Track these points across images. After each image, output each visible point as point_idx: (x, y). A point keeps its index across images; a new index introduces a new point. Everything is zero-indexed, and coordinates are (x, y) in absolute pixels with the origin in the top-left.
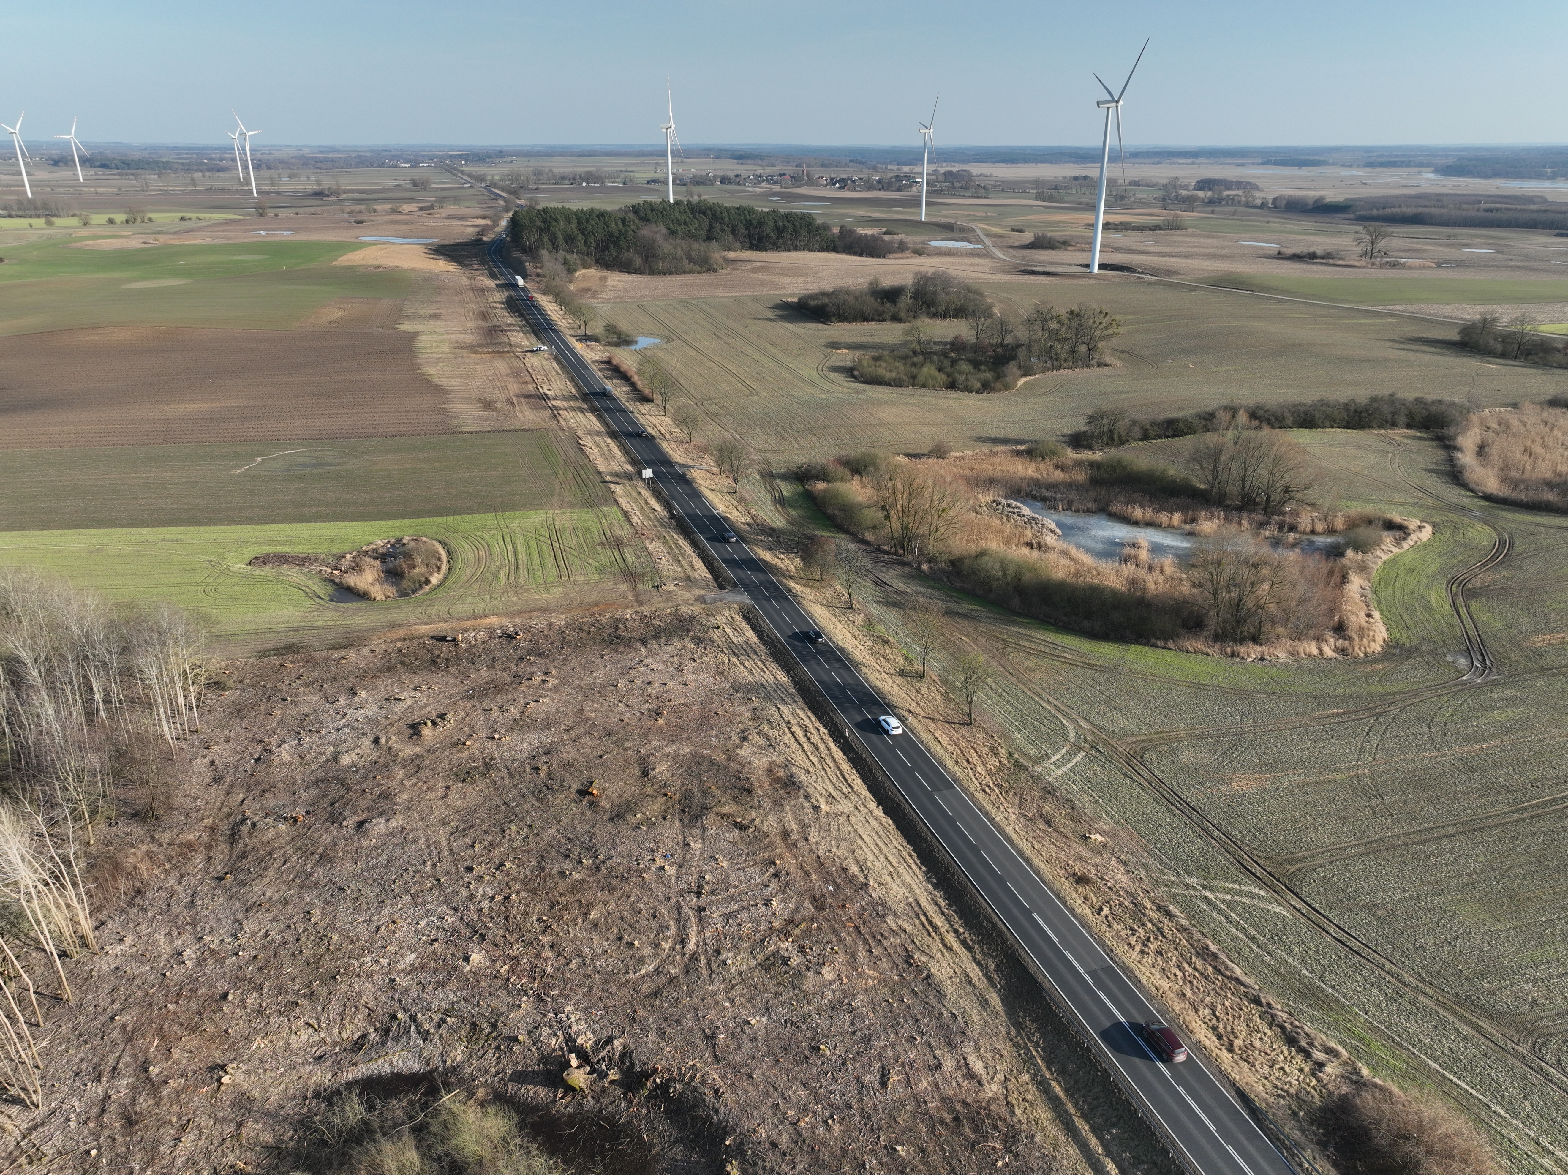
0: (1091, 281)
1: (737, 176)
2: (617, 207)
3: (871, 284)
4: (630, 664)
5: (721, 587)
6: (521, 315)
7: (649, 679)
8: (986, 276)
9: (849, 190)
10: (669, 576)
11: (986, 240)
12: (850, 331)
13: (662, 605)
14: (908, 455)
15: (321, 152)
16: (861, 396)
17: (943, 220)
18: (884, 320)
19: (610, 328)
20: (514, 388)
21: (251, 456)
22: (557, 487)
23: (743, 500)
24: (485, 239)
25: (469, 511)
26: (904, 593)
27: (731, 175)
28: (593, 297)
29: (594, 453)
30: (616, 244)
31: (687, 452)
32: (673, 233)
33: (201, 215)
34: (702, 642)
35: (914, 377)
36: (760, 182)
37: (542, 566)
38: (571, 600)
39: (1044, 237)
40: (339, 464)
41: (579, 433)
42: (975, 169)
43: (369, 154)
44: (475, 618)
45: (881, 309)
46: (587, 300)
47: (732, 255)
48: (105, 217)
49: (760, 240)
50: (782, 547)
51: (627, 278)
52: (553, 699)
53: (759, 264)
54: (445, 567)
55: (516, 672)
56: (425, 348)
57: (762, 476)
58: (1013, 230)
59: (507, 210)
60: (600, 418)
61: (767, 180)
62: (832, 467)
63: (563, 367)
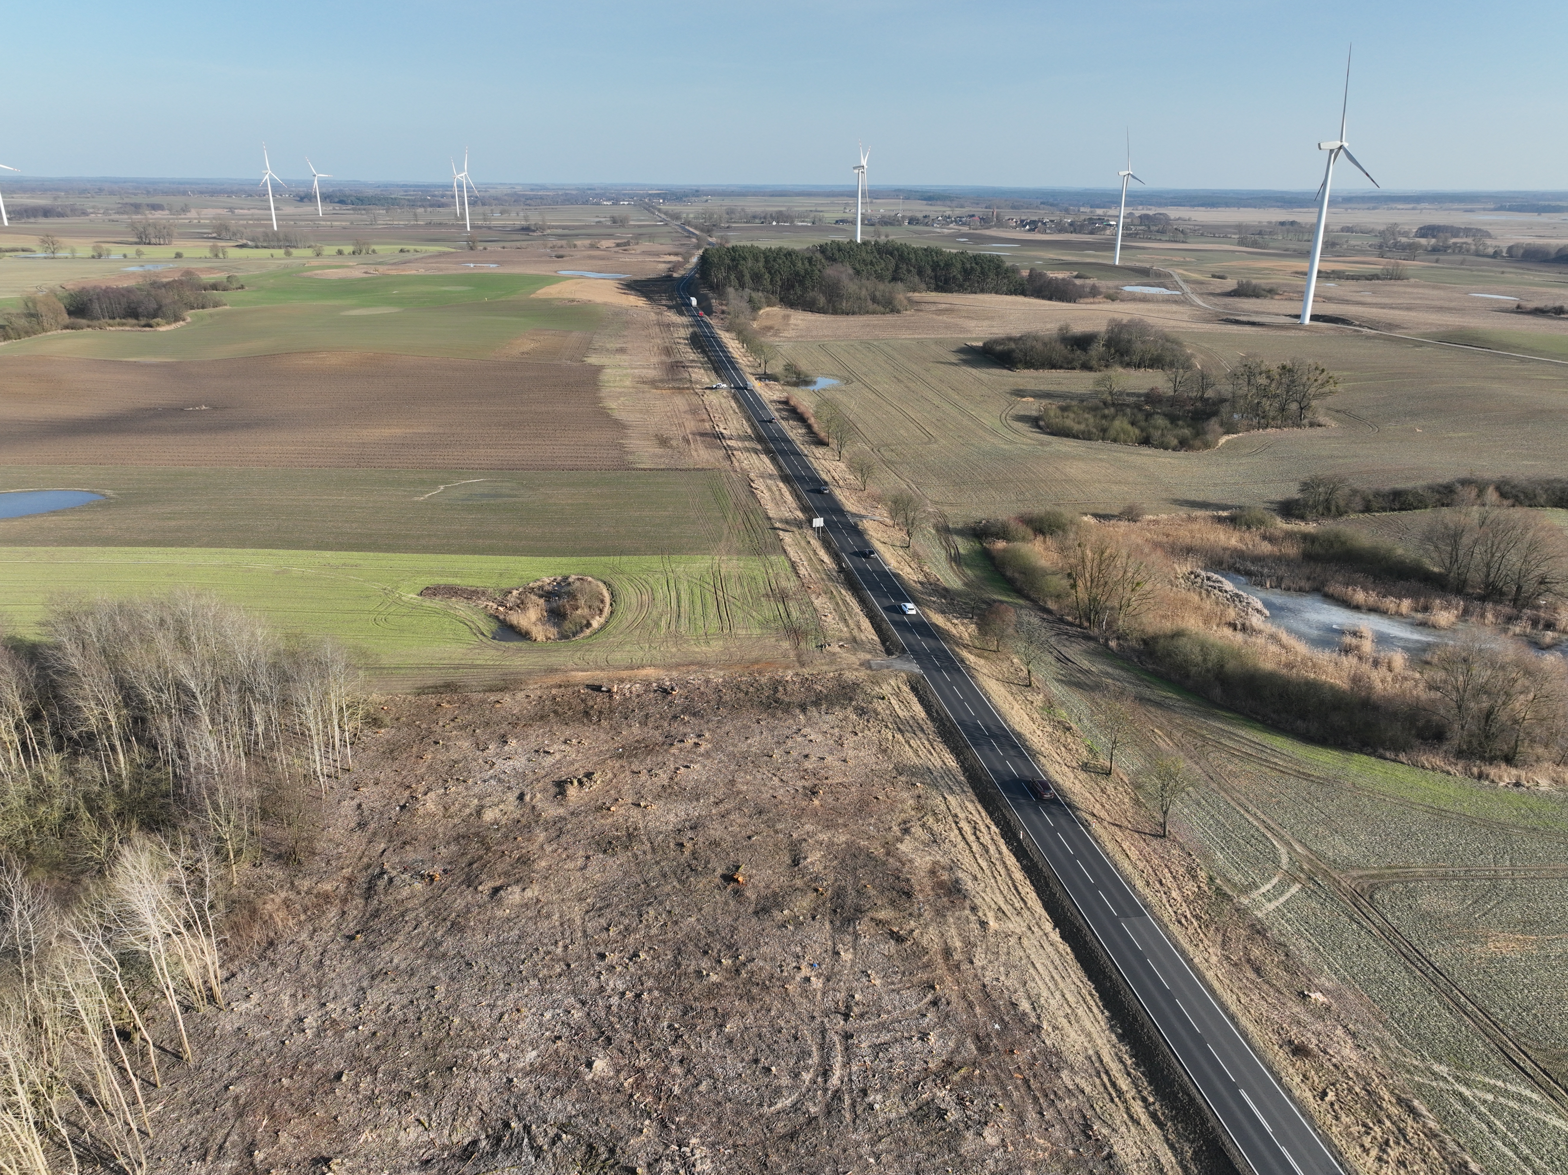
0: (1302, 333)
1: (925, 217)
2: (805, 247)
3: (1061, 329)
4: (786, 732)
5: (889, 652)
6: (704, 351)
7: (806, 752)
8: (1184, 324)
9: (1039, 232)
10: (833, 636)
11: (1184, 286)
12: (1036, 378)
13: (825, 668)
14: (1095, 515)
15: (532, 190)
16: (1048, 449)
17: (1138, 264)
18: (1074, 369)
19: (790, 368)
20: (691, 425)
21: (435, 484)
22: (726, 532)
23: (916, 556)
24: (675, 275)
25: (636, 552)
26: (1089, 672)
27: (920, 215)
28: (775, 335)
29: (765, 496)
30: (801, 283)
31: (860, 500)
32: (858, 273)
33: (418, 248)
34: (865, 713)
35: (1105, 431)
36: (948, 223)
37: (704, 615)
38: (731, 656)
39: (1248, 284)
40: (516, 496)
41: (752, 475)
42: (1173, 213)
43: (574, 192)
44: (631, 668)
45: (1070, 356)
46: (769, 339)
47: (916, 296)
48: (336, 248)
49: (946, 282)
50: (955, 611)
51: (810, 317)
52: (704, 766)
53: (944, 306)
54: (607, 610)
55: (669, 731)
56: (609, 382)
57: (938, 530)
58: (1214, 276)
59: (698, 247)
60: (774, 460)
61: (956, 221)
62: (1013, 525)
63: (740, 406)
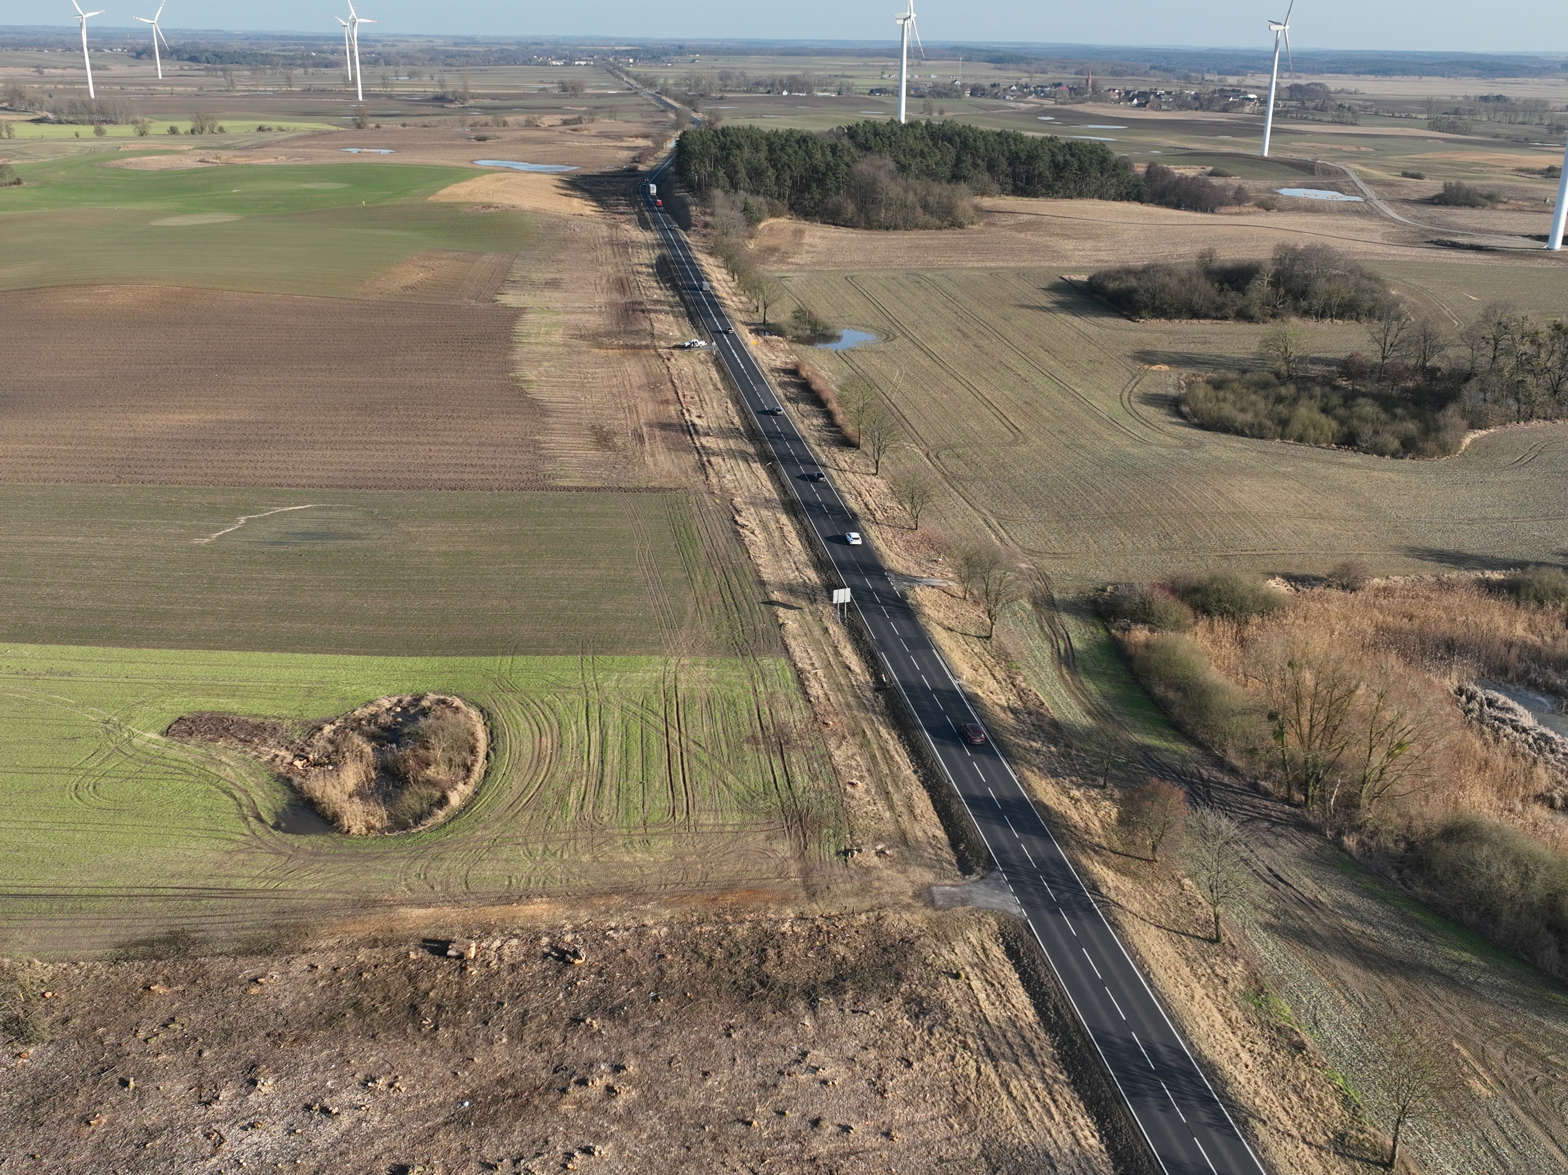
0: (1552, 264)
1: (994, 86)
2: (826, 128)
3: (1201, 257)
6: (675, 287)
8: (1379, 249)
9: (1152, 108)
10: (867, 830)
11: (1365, 189)
12: (1170, 333)
13: (852, 902)
14: (1288, 578)
17: (1295, 156)
18: (1225, 318)
19: (801, 315)
20: (648, 411)
21: (233, 513)
22: (691, 609)
23: (1002, 655)
24: (641, 168)
25: (540, 647)
27: (986, 83)
28: (781, 261)
30: (821, 182)
31: (910, 548)
32: (903, 168)
33: (284, 125)
34: (925, 1012)
35: (1284, 423)
36: (1026, 95)
39: (1458, 187)
41: (737, 501)
43: (513, 48)
44: (509, 900)
45: (1220, 300)
46: (770, 269)
47: (987, 202)
48: (168, 124)
49: (1029, 181)
51: (834, 233)
53: (1026, 217)
58: (1407, 176)
59: (676, 126)
60: (773, 472)
61: (1036, 92)
62: (1158, 597)
63: (725, 378)
